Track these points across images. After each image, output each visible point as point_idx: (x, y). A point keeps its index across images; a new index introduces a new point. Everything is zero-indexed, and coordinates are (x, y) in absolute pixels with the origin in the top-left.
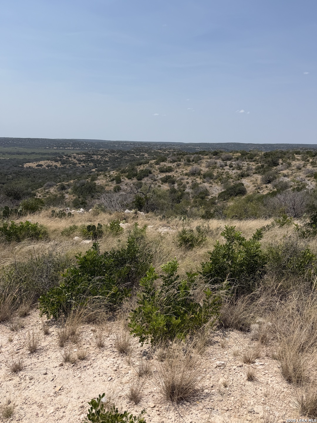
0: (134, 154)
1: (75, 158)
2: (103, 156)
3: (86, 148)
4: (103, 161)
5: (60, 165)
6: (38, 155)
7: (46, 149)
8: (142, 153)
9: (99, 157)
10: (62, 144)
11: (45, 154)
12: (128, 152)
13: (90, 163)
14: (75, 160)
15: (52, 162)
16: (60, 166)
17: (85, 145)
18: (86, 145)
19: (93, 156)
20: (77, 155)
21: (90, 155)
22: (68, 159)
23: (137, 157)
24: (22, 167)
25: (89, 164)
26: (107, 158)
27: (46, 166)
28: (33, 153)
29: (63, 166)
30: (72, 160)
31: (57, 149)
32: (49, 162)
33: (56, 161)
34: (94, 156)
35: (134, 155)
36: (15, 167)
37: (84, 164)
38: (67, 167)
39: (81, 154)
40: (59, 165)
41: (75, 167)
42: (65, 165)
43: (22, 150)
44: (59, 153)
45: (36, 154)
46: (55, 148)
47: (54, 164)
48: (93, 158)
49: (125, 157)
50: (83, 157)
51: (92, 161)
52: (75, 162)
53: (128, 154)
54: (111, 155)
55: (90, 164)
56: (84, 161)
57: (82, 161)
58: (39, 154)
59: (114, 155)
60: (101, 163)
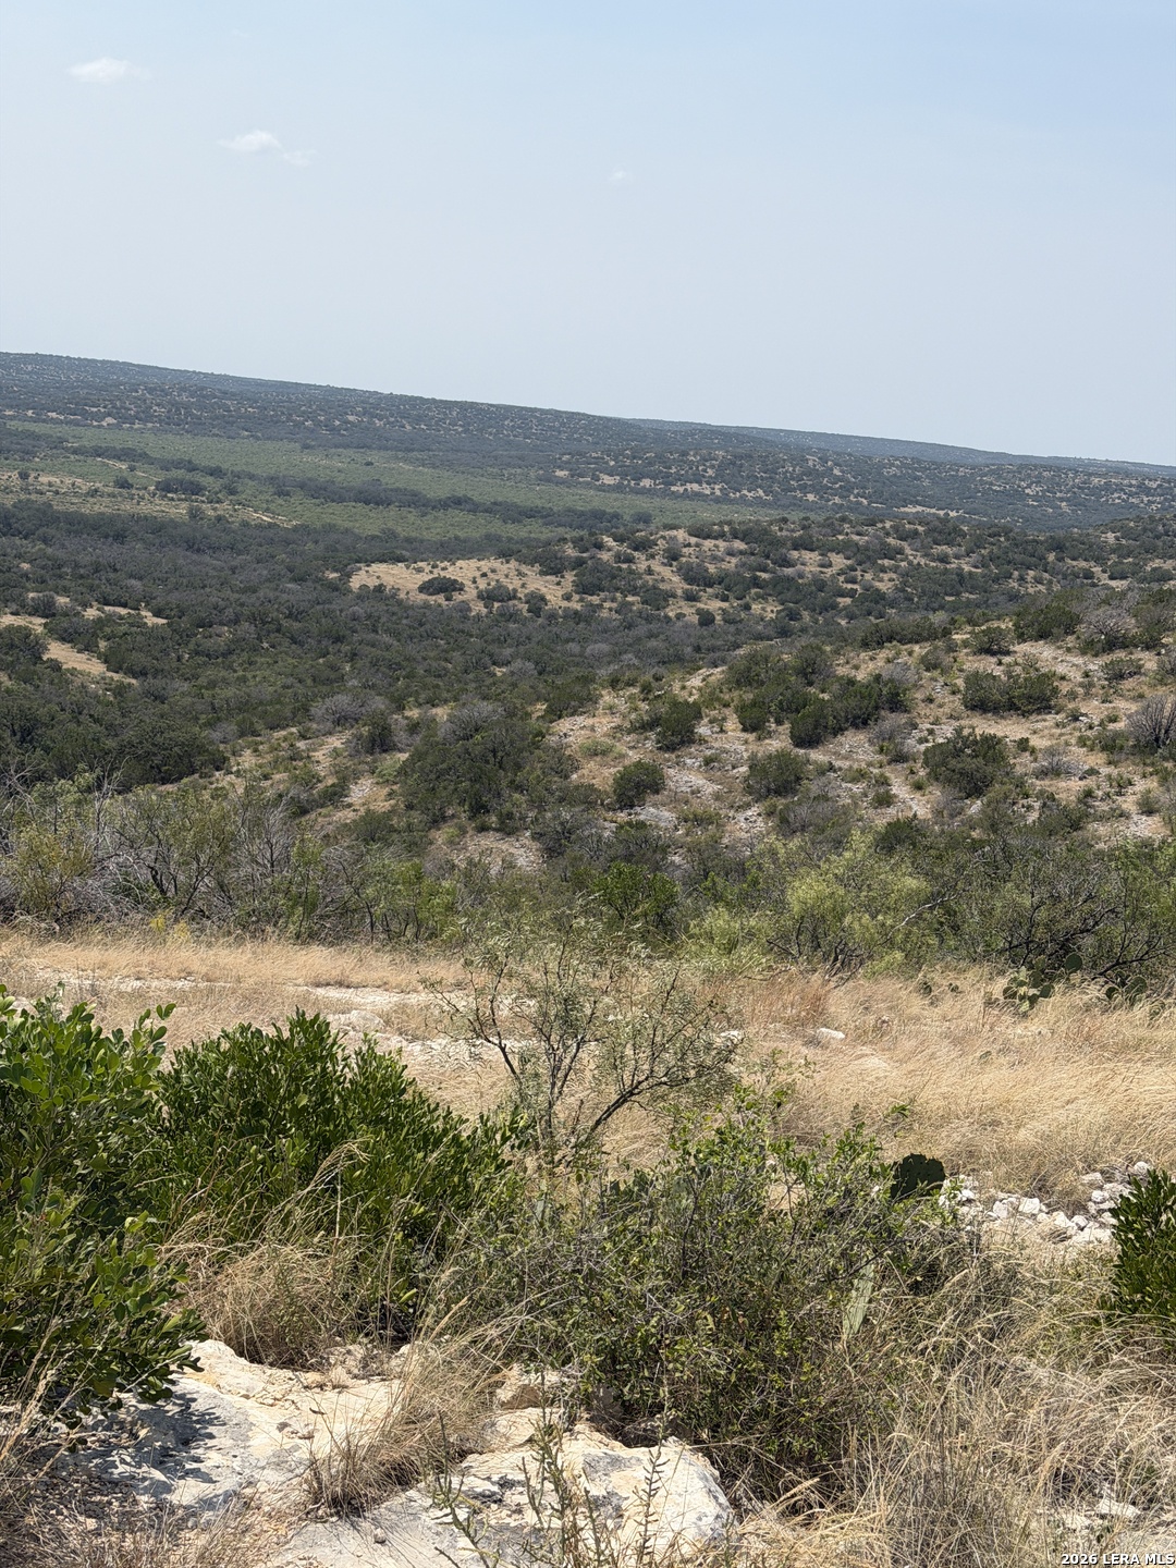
0: (1099, 560)
1: (673, 556)
2: (865, 557)
3: (811, 497)
4: (851, 595)
5: (567, 597)
6: (481, 519)
7: (549, 479)
8: (1157, 563)
9: (839, 561)
10: (660, 458)
11: (531, 514)
12: (1058, 547)
13: (764, 598)
14: (666, 572)
15: (524, 569)
16: (565, 604)
17: (809, 472)
18: (814, 479)
19: (795, 554)
20: (693, 540)
21: (777, 543)
22: (630, 560)
23: (1113, 583)
24: (338, 588)
25: (747, 607)
26: (886, 577)
27: (480, 596)
28: (458, 502)
29: (578, 607)
30: (650, 571)
31: (618, 488)
32: (506, 573)
33: (553, 568)
34: (807, 555)
35: (1097, 570)
36: (294, 580)
37: (715, 606)
38: (604, 614)
39: (721, 535)
40: (560, 594)
41: (649, 619)
42: (595, 599)
43: (400, 473)
44: (616, 516)
45: (475, 508)
46: (608, 480)
47: (531, 587)
48: (789, 571)
49: (1022, 579)
50: (723, 556)
51: (782, 588)
52: (662, 586)
53: (1051, 557)
54: (926, 555)
55: (756, 608)
56: (727, 585)
57: (708, 582)
58: (491, 509)
59: (944, 559)
60: (834, 606)
